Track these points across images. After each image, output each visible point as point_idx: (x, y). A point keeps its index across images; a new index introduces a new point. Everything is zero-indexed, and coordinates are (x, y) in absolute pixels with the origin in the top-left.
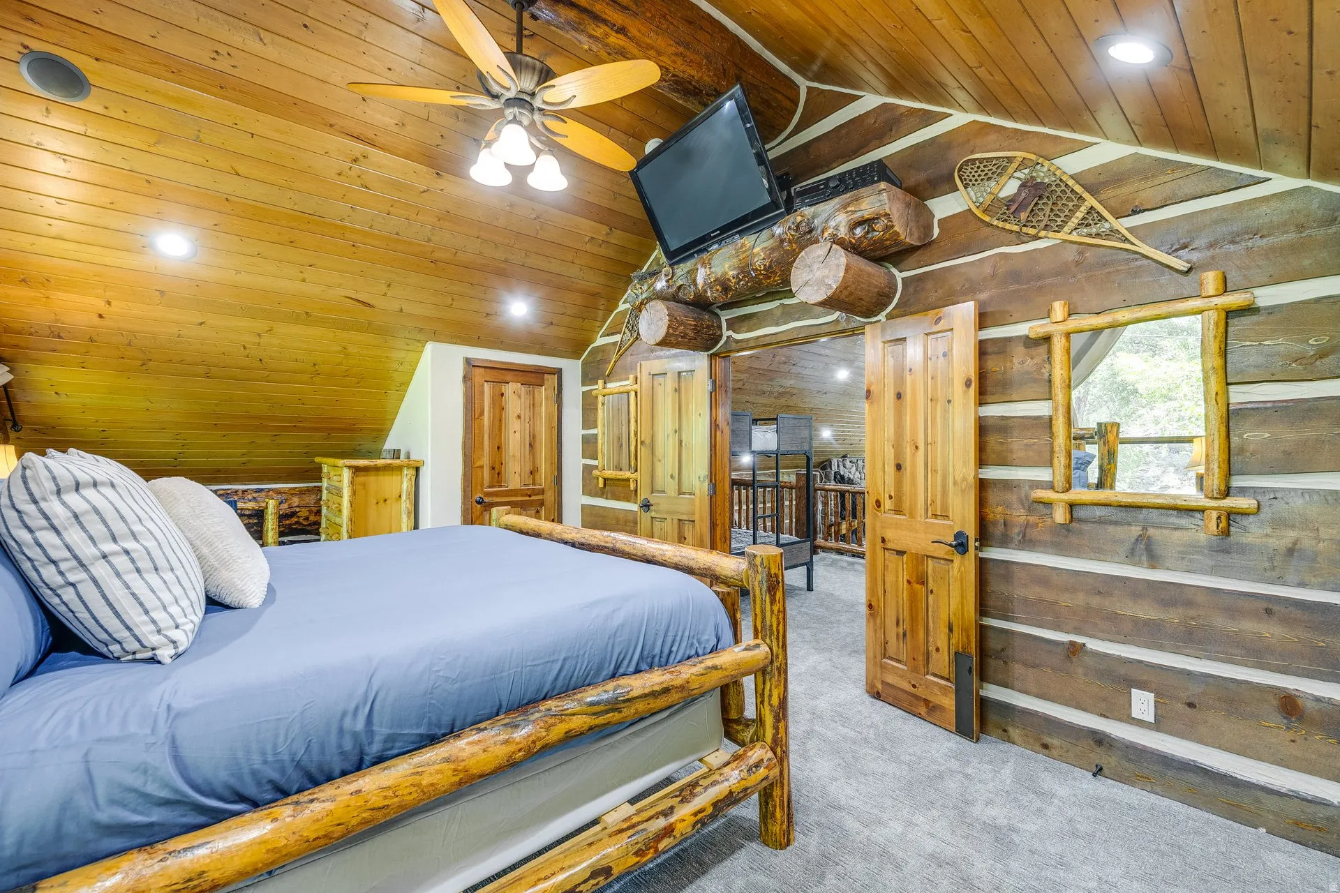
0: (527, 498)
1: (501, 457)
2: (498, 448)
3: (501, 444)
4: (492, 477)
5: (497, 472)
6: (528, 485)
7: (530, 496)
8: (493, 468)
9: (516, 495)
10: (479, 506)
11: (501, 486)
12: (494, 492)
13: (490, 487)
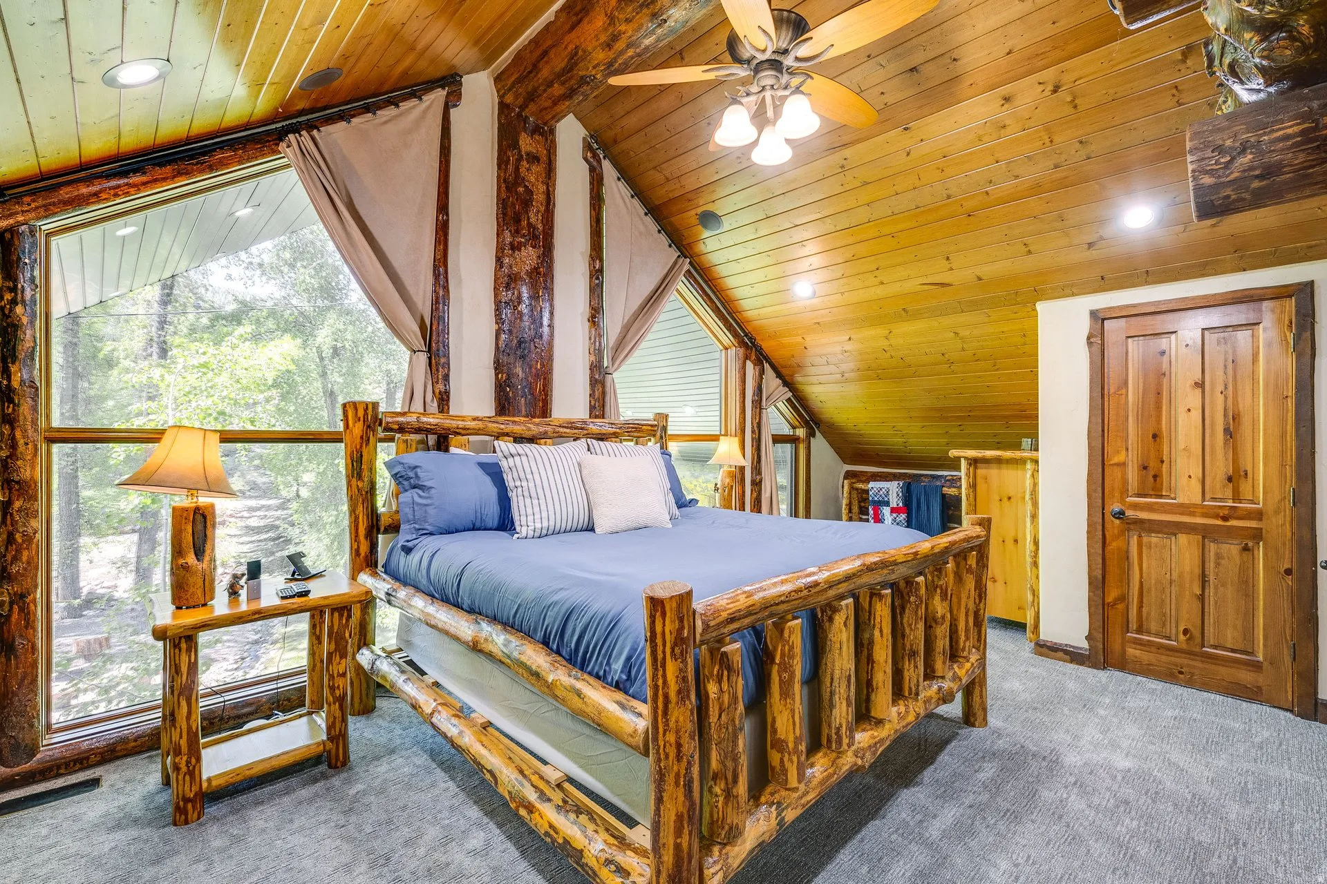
0: (1220, 522)
1: (1159, 451)
2: (1155, 436)
3: (1160, 429)
4: (1142, 482)
5: (1152, 473)
6: (1222, 500)
7: (1225, 519)
8: (1145, 468)
9: (1192, 514)
10: (1117, 522)
11: (1161, 496)
12: (1148, 504)
13: (1139, 495)
